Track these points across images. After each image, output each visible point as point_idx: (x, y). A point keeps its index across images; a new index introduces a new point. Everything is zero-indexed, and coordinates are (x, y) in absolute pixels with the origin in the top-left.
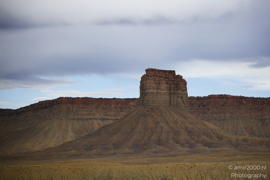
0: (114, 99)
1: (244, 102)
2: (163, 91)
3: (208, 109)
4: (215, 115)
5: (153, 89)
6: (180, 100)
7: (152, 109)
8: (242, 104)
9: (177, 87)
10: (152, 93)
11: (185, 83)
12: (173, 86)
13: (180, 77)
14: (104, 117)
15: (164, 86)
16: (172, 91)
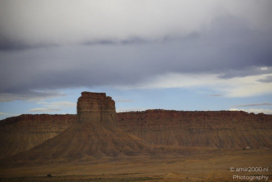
0: (68, 115)
1: (175, 115)
2: (95, 110)
3: (146, 122)
4: (151, 127)
5: (87, 108)
6: (110, 117)
7: (86, 125)
8: (174, 116)
9: (107, 106)
10: (86, 112)
11: (113, 103)
12: (104, 106)
13: (109, 98)
14: (59, 130)
15: (96, 106)
16: (103, 110)
